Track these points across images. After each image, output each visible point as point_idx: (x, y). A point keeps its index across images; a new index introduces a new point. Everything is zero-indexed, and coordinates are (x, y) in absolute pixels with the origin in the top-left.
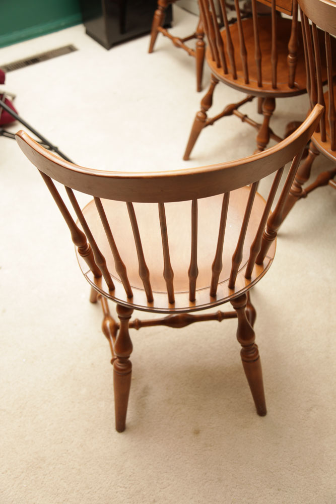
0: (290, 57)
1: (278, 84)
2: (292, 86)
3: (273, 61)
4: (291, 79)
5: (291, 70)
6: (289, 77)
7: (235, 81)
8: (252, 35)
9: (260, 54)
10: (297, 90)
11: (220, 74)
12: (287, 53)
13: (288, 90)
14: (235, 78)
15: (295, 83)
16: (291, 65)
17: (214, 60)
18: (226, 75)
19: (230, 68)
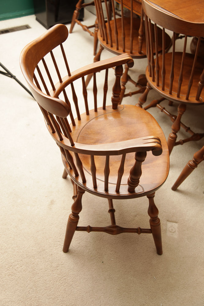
0: (139, 37)
1: (133, 51)
2: (140, 53)
3: (131, 39)
4: (140, 49)
5: (140, 44)
6: (139, 48)
7: (112, 48)
8: (121, 27)
9: (124, 34)
10: (143, 55)
11: (104, 44)
12: (138, 35)
13: (138, 55)
14: (112, 46)
15: (142, 52)
16: (140, 41)
17: (101, 37)
18: (107, 45)
19: (109, 41)
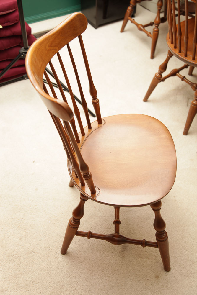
7: (186, 57)
14: (186, 55)
18: (180, 54)
